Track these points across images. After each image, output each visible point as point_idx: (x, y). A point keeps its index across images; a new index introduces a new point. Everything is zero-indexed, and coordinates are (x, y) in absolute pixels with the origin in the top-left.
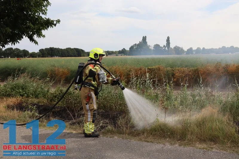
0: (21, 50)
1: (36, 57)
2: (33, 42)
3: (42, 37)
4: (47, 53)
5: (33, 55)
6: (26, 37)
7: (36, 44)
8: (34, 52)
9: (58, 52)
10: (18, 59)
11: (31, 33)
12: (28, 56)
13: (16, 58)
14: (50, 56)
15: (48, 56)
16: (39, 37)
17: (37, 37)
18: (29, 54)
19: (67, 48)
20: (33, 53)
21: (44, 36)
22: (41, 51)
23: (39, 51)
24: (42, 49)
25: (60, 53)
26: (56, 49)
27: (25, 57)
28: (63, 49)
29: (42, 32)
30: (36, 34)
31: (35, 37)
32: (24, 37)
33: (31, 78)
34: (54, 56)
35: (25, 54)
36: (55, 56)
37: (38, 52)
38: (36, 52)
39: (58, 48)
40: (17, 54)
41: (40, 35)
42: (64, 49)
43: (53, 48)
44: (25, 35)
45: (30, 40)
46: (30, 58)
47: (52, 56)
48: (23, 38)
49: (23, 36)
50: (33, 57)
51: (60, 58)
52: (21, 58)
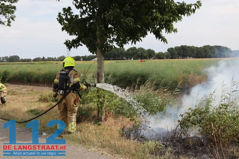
0: (145, 49)
1: (163, 59)
2: (161, 39)
3: (172, 32)
4: (177, 53)
5: (160, 56)
6: (151, 33)
7: (164, 41)
8: (162, 53)
9: (192, 52)
10: (142, 61)
11: (158, 27)
12: (153, 58)
13: (139, 60)
14: (181, 57)
15: (178, 57)
16: (168, 32)
17: (166, 32)
18: (155, 55)
19: (205, 46)
20: (159, 53)
21: (175, 31)
22: (170, 50)
23: (168, 50)
24: (172, 49)
25: (195, 53)
26: (189, 47)
27: (150, 59)
28: (199, 47)
29: (172, 25)
30: (165, 28)
31: (163, 32)
32: (149, 33)
33: (155, 90)
34: (186, 57)
35: (150, 54)
36: (188, 57)
37: (166, 52)
38: (164, 52)
39: (193, 46)
40: (140, 55)
41: (169, 29)
42: (201, 47)
43: (186, 46)
44: (150, 30)
45: (156, 37)
46: (156, 60)
47: (184, 56)
48: (146, 34)
49: (147, 32)
50: (160, 58)
51: (194, 59)
52: (145, 60)
